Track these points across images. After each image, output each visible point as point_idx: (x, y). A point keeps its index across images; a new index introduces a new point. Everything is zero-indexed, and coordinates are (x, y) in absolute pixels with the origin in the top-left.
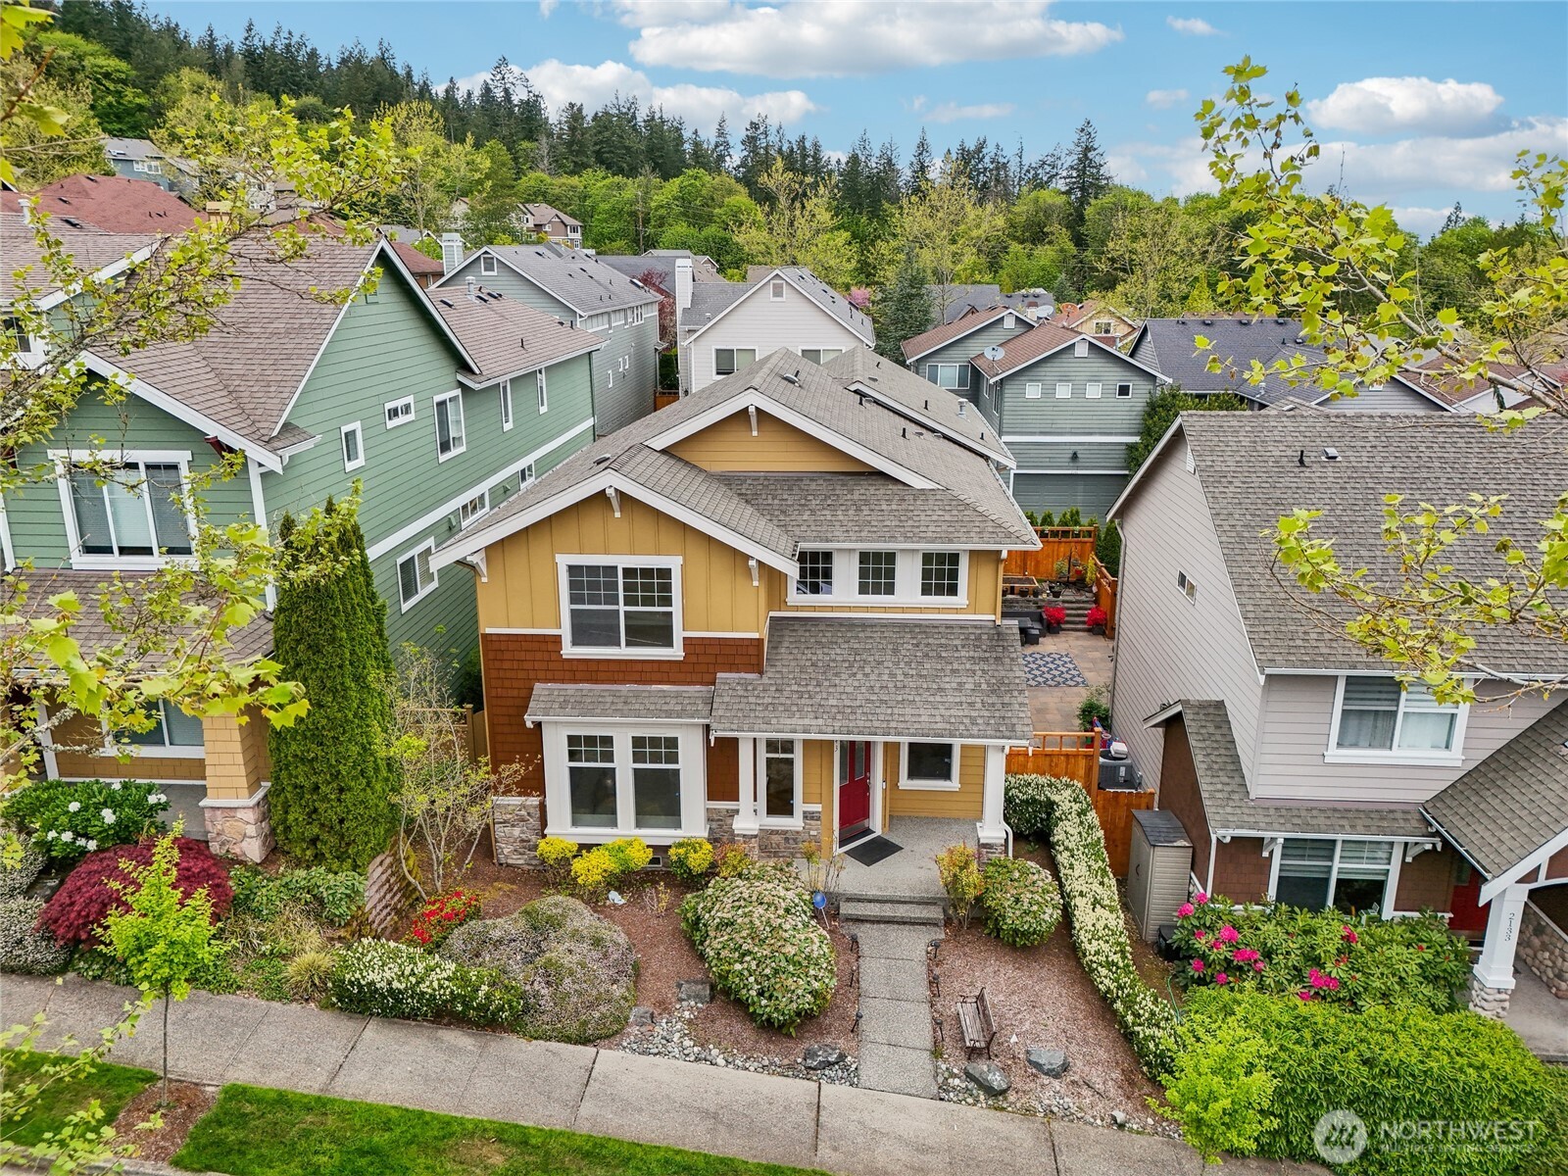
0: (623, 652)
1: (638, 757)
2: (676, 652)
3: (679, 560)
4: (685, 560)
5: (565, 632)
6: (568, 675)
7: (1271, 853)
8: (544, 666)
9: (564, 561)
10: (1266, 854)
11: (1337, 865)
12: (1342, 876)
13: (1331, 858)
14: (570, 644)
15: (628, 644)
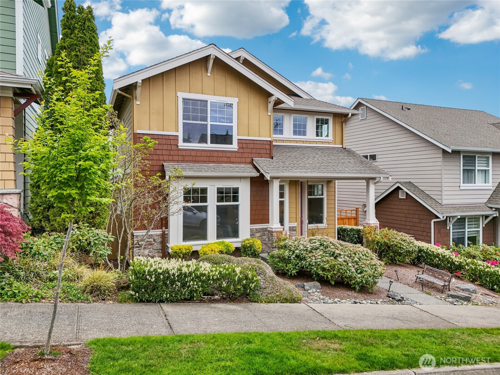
0: (209, 146)
1: (220, 199)
2: (234, 146)
3: (236, 100)
4: (239, 100)
5: (180, 134)
6: (181, 158)
7: (450, 227)
8: (168, 152)
9: (181, 95)
10: (448, 228)
11: (467, 230)
12: (470, 236)
13: (464, 228)
14: (182, 141)
15: (211, 143)
